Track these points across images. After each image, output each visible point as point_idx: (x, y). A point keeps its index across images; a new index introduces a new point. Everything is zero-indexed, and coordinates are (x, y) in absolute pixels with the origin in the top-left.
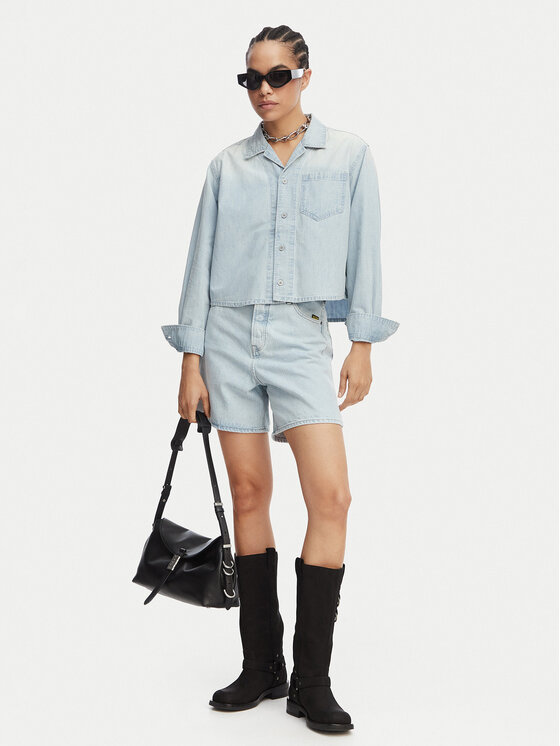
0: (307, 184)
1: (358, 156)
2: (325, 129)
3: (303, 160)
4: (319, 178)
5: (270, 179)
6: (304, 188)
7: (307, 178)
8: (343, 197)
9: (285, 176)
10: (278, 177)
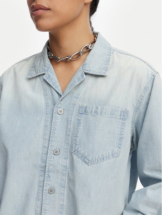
0: (83, 118)
1: (146, 88)
2: (111, 50)
3: (83, 88)
4: (96, 112)
5: (47, 105)
6: (79, 123)
7: (84, 111)
8: (121, 139)
9: (62, 106)
10: (54, 104)
